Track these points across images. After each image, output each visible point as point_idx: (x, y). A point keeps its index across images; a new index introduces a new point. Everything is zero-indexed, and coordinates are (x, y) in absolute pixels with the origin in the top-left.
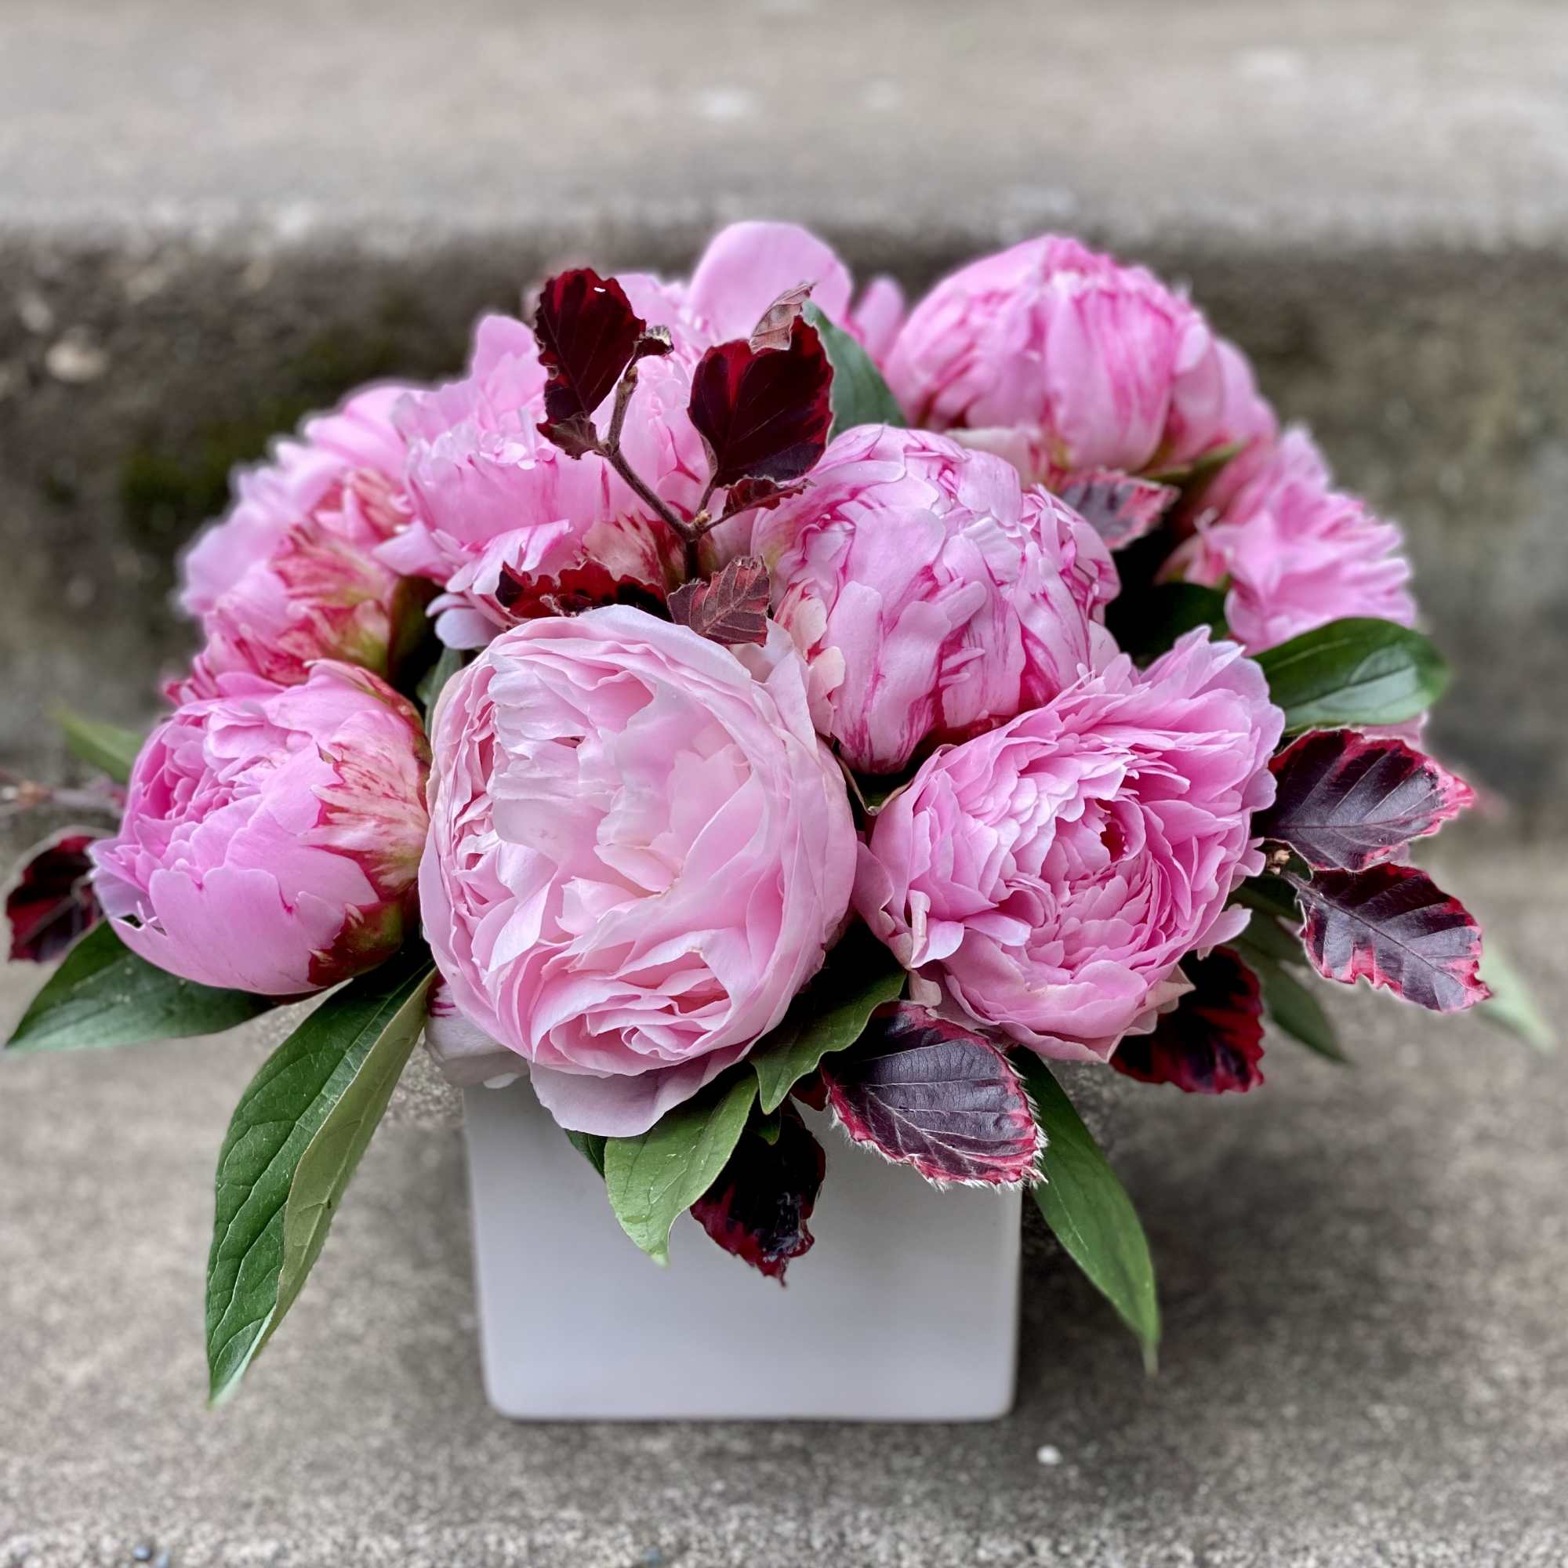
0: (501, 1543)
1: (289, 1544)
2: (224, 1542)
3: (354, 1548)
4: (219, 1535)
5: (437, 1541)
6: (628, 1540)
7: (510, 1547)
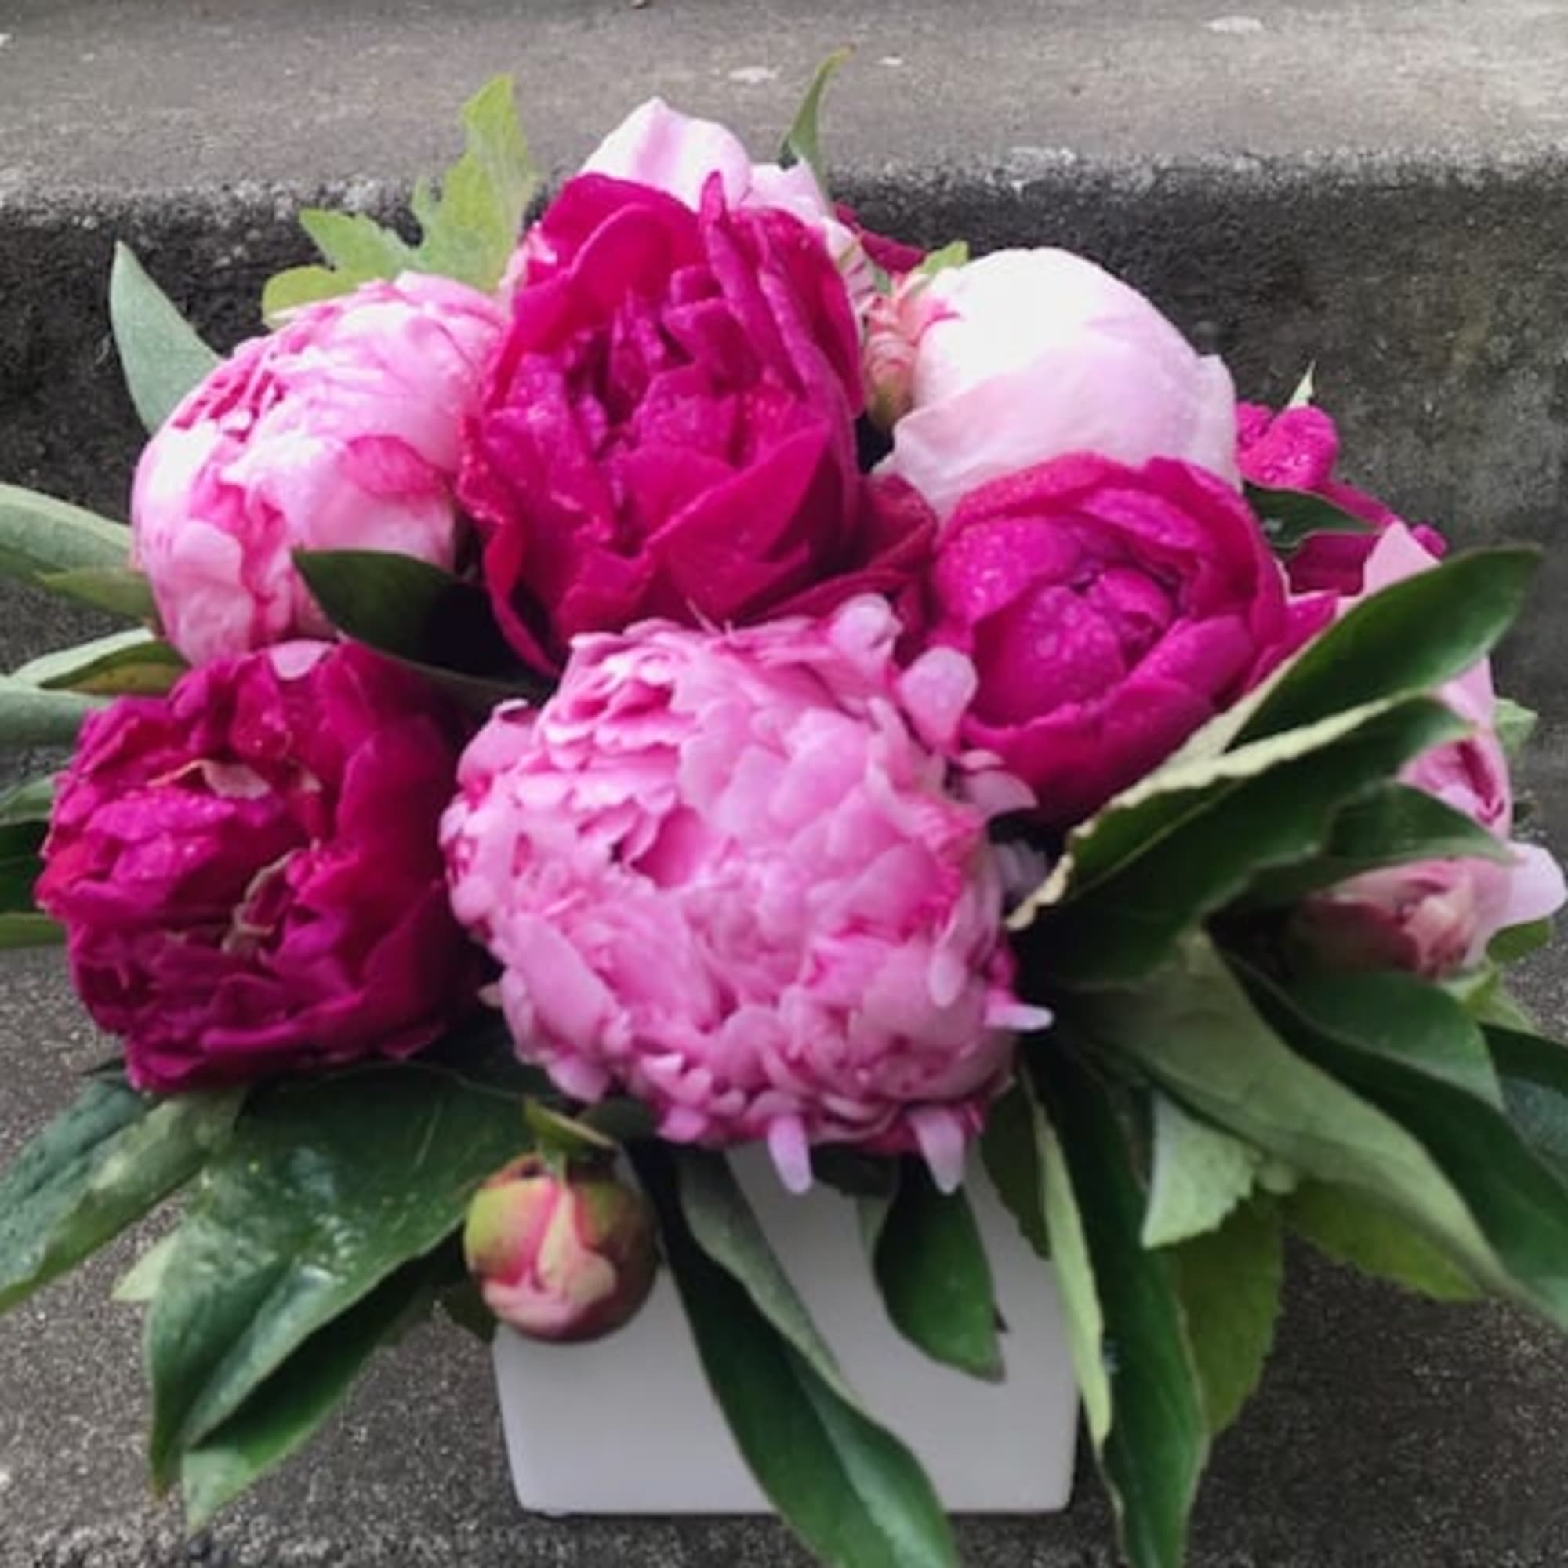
0: (549, 1546)
1: (342, 1543)
2: (280, 1538)
3: (406, 1548)
4: (274, 1531)
5: (486, 1542)
6: (676, 1545)
7: (561, 1550)
